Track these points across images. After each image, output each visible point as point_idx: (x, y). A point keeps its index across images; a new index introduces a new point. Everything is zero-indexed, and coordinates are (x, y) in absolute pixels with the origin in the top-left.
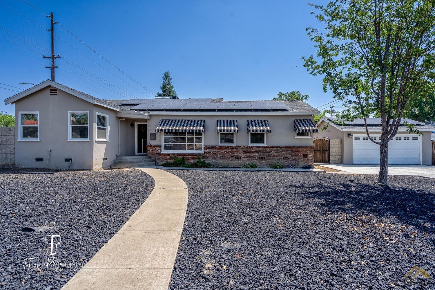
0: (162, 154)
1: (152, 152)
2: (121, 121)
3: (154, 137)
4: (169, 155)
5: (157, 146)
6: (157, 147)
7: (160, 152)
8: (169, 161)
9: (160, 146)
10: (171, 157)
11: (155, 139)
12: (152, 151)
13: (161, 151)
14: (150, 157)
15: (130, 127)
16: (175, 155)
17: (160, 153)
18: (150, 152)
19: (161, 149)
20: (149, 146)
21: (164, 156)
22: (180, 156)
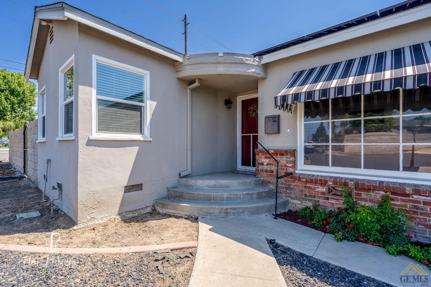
0: (299, 178)
1: (269, 168)
2: (192, 90)
3: (276, 128)
4: (323, 182)
5: (283, 153)
6: (282, 155)
7: (291, 170)
8: (322, 201)
9: (293, 153)
10: (330, 191)
11: (279, 132)
12: (268, 164)
13: (294, 166)
14: (264, 183)
15: (224, 107)
16: (346, 184)
17: (292, 174)
18: (265, 167)
19: (294, 163)
20: (261, 151)
21: (307, 182)
22: (368, 190)
